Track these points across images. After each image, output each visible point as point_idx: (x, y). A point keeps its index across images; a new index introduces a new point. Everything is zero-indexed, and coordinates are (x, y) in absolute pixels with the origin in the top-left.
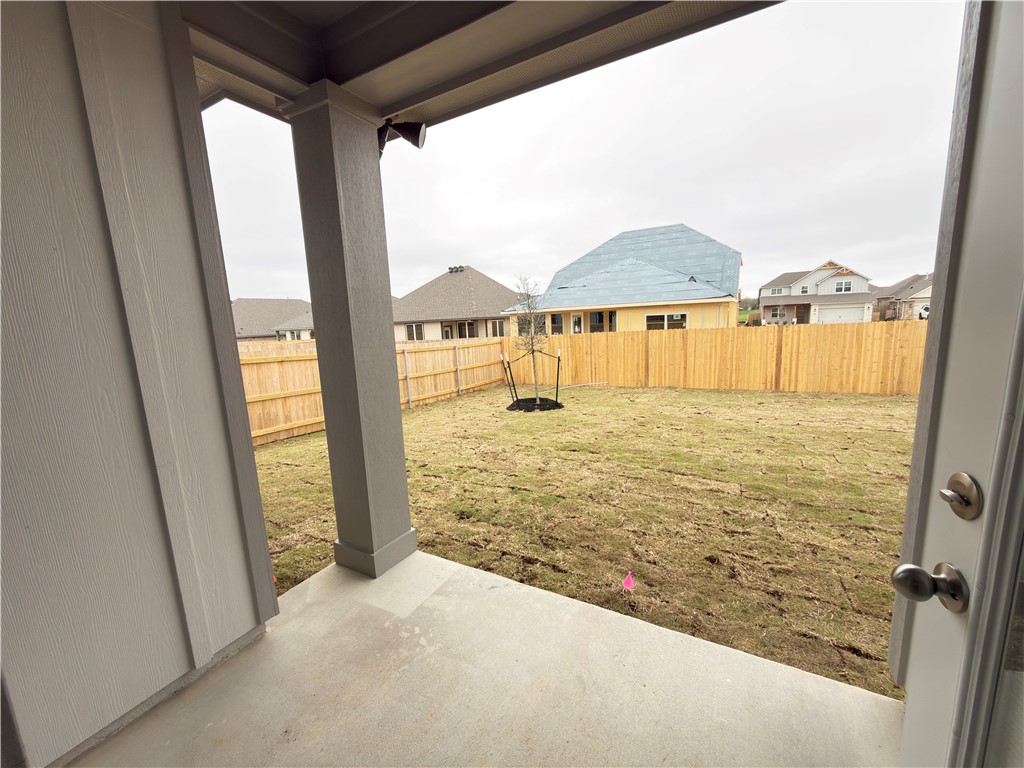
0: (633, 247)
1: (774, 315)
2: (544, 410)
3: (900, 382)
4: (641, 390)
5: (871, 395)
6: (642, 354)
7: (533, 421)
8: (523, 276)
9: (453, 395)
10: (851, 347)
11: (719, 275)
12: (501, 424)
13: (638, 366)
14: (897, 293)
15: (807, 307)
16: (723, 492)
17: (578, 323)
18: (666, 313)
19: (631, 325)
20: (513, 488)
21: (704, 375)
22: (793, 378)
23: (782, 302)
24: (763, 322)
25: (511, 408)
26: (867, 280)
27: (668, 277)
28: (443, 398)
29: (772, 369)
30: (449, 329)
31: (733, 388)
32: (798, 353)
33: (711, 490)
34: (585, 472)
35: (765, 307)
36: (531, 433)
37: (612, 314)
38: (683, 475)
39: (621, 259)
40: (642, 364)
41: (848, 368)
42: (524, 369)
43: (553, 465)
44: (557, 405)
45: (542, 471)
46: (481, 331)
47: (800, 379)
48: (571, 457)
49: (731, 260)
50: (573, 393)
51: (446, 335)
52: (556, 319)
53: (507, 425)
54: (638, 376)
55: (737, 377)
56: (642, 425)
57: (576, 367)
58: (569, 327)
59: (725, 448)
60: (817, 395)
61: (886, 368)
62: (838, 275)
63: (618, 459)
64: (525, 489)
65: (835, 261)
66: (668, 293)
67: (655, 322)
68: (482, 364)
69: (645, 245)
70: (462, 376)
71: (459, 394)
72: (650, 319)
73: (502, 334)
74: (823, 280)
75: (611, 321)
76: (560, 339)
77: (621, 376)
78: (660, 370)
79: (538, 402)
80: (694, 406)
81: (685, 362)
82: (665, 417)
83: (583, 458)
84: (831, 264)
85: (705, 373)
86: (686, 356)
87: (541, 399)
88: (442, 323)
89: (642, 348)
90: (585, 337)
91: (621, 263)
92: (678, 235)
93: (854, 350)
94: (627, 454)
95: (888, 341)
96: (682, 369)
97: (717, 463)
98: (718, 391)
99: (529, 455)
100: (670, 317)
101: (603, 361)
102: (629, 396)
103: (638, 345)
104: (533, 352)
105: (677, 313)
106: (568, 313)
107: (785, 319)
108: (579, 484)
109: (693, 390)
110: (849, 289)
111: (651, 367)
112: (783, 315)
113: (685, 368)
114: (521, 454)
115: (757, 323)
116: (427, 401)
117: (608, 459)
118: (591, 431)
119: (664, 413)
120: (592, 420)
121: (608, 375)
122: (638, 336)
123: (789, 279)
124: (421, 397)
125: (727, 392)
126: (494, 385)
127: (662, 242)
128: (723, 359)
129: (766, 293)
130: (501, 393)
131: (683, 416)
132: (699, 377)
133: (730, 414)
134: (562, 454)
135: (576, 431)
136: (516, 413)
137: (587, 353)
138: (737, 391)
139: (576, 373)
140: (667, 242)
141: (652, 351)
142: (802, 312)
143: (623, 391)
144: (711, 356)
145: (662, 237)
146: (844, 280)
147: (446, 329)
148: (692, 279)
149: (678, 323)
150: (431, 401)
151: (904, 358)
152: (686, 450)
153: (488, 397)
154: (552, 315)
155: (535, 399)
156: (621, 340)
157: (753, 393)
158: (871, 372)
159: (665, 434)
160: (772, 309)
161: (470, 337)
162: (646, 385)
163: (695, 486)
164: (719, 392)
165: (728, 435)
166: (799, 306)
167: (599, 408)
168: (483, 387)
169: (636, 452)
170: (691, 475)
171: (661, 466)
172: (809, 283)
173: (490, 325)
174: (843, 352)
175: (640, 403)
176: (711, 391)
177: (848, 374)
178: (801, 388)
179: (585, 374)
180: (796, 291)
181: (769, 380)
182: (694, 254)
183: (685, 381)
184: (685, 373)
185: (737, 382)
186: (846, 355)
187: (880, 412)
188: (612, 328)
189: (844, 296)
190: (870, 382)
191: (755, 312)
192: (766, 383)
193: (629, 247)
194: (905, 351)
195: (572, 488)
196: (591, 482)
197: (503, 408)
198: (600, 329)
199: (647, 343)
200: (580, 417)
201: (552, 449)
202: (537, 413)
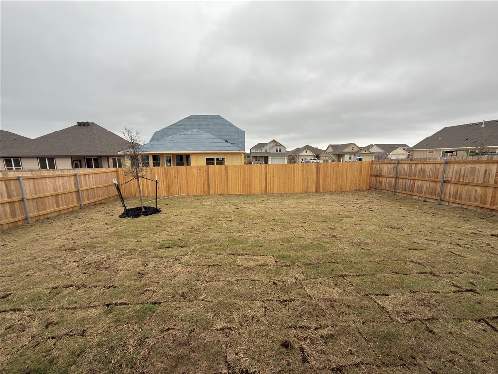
0: (197, 123)
1: (256, 160)
2: (147, 215)
3: (307, 188)
4: (206, 197)
5: (299, 194)
6: (206, 178)
7: (138, 225)
8: (128, 127)
9: (76, 209)
10: (292, 174)
11: (237, 141)
12: (111, 231)
13: (204, 184)
14: (294, 154)
15: (267, 157)
16: (268, 265)
17: (169, 161)
18: (215, 157)
19: (198, 162)
20: (108, 305)
21: (235, 187)
22: (272, 188)
23: (259, 155)
24: (253, 163)
25: (122, 216)
26: (286, 148)
27: (215, 140)
28: (66, 211)
29: (264, 184)
30: (78, 162)
31: (249, 193)
32: (273, 176)
33: (261, 265)
34: (178, 268)
35: (253, 157)
36: (135, 236)
37: (188, 156)
38: (242, 255)
39: (191, 129)
40: (206, 183)
41: (291, 182)
42: (134, 187)
43: (151, 265)
44: (156, 211)
45: (141, 275)
46: (105, 163)
47: (275, 188)
48: (166, 254)
49: (241, 134)
50: (167, 202)
51: (76, 166)
52: (156, 158)
53: (116, 232)
54: (204, 189)
55: (250, 187)
56: (210, 219)
57: (169, 186)
58: (164, 162)
59: (257, 230)
60: (281, 195)
61: (303, 182)
62: (276, 145)
63: (200, 249)
64: (121, 304)
65: (276, 140)
66: (216, 147)
67: (210, 161)
68: (101, 185)
69: (203, 123)
70: (84, 195)
71: (81, 207)
72: (207, 159)
73: (120, 166)
74: (272, 147)
75: (187, 160)
76: (158, 169)
77: (195, 190)
78: (215, 186)
79: (143, 210)
80: (234, 204)
81: (227, 181)
82: (222, 213)
83: (175, 253)
84: (274, 141)
85: (236, 187)
86: (227, 178)
87: (145, 208)
88: (71, 158)
89: (205, 174)
90: (173, 168)
91: (191, 131)
92: (218, 120)
93: (293, 176)
94: (205, 245)
95: (303, 171)
96: (226, 185)
97: (257, 241)
98: (242, 195)
99: (131, 259)
100: (218, 159)
101: (184, 182)
102: (200, 201)
103: (203, 173)
104: (138, 177)
105: (220, 157)
106: (163, 155)
107: (260, 162)
108: (172, 282)
109: (231, 195)
110: (280, 151)
111: (211, 184)
112: (259, 160)
113: (227, 185)
114: (124, 259)
115: (250, 163)
116: (49, 216)
117: (193, 251)
118: (180, 228)
119: (221, 210)
120: (180, 219)
121: (188, 190)
122: (203, 168)
123: (260, 146)
124: (42, 213)
125: (247, 196)
126: (112, 199)
127: (211, 123)
128: (244, 179)
129: (253, 151)
130: (117, 204)
131: (230, 211)
132: (234, 189)
133: (252, 208)
134: (159, 252)
135: (169, 229)
136: (125, 220)
137: (175, 177)
138: (251, 195)
139: (169, 189)
140: (213, 123)
141: (211, 176)
142: (266, 159)
143: (196, 198)
144: (238, 179)
145: (211, 120)
146: (278, 147)
147: (75, 162)
148: (226, 141)
149: (220, 162)
150: (53, 215)
151: (308, 178)
152: (238, 235)
153: (106, 208)
154: (153, 156)
155: (140, 208)
156: (194, 170)
157: (257, 195)
158: (298, 184)
159: (224, 225)
160: (255, 157)
161: (95, 167)
162: (209, 194)
163: (251, 264)
164: (244, 196)
165: (256, 221)
166: (265, 157)
167: (184, 210)
168: (103, 201)
169: (211, 241)
170: (246, 254)
171: (228, 251)
172: (267, 148)
173: (111, 161)
174: (289, 176)
175: (206, 205)
176: (239, 195)
177: (291, 185)
178: (275, 192)
179: (175, 189)
180: (263, 151)
181: (263, 189)
182: (226, 130)
183: (227, 191)
184: (227, 187)
185: (250, 190)
186: (290, 177)
187: (306, 201)
188: (188, 163)
189: (279, 154)
190: (298, 189)
191: (249, 159)
192: (262, 190)
193: (195, 123)
194: (308, 175)
195: (167, 289)
196: (182, 278)
197: (116, 217)
198: (182, 164)
199: (208, 172)
200: (172, 218)
201: (150, 249)
202: (142, 218)
